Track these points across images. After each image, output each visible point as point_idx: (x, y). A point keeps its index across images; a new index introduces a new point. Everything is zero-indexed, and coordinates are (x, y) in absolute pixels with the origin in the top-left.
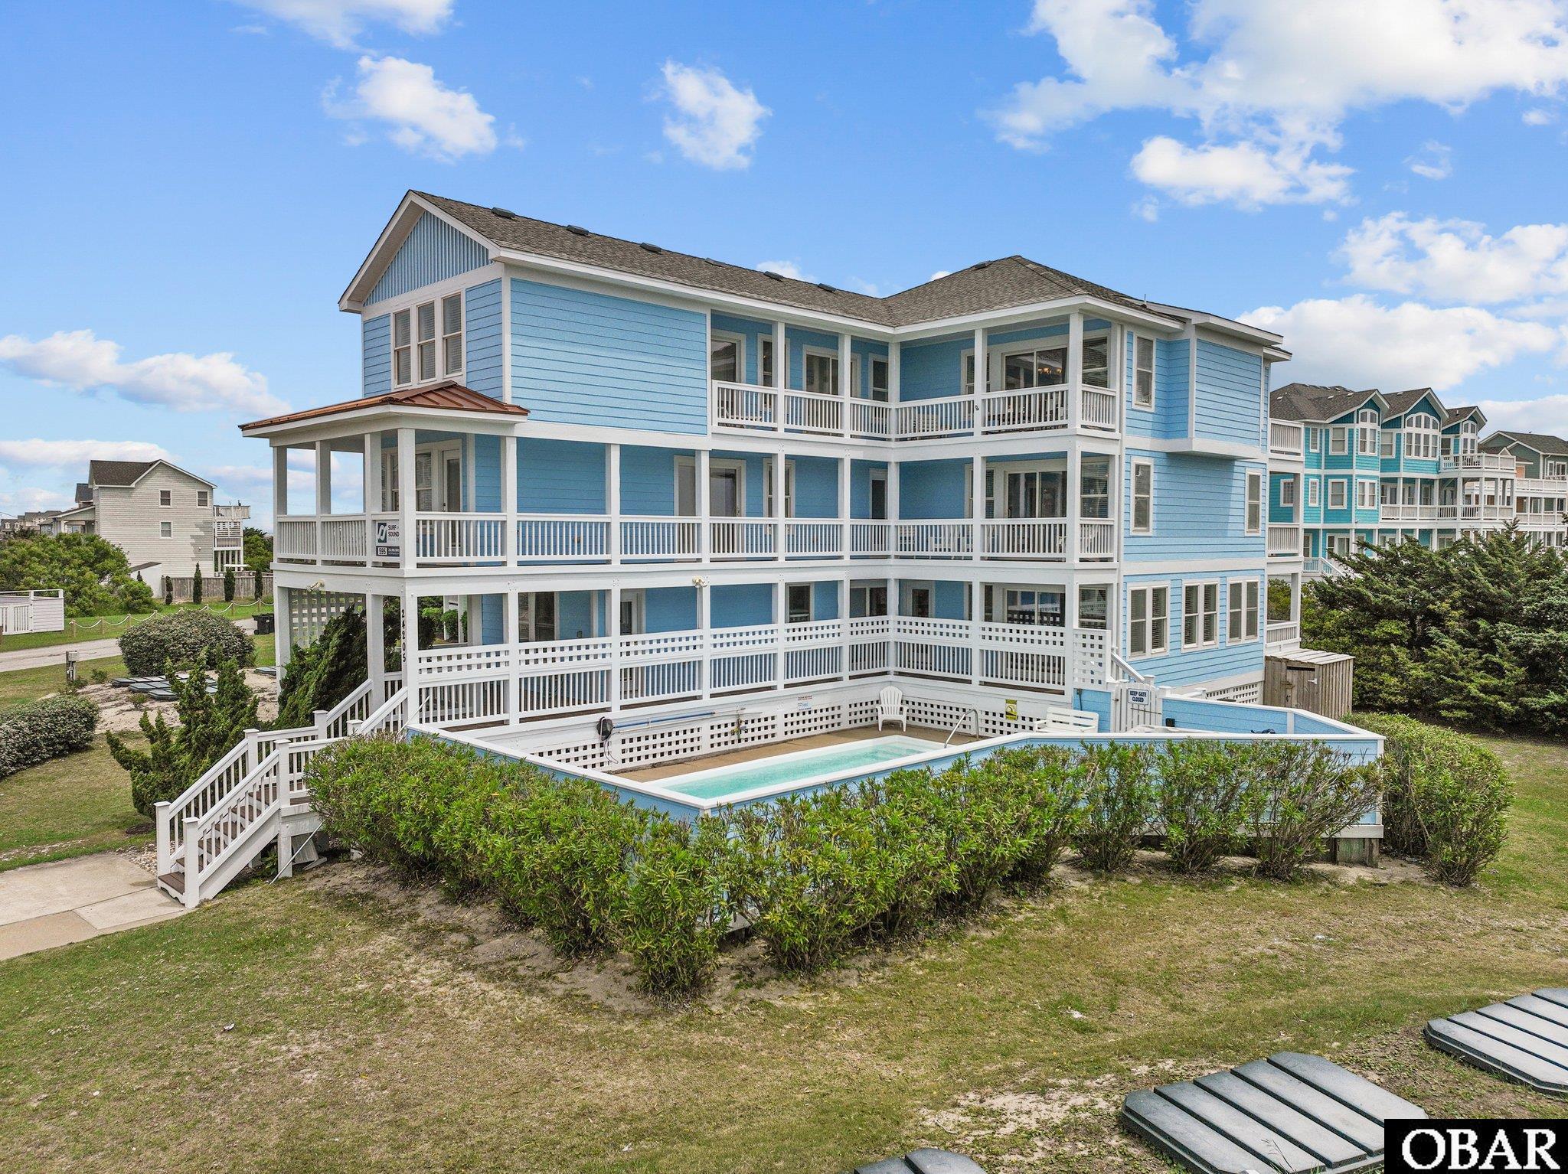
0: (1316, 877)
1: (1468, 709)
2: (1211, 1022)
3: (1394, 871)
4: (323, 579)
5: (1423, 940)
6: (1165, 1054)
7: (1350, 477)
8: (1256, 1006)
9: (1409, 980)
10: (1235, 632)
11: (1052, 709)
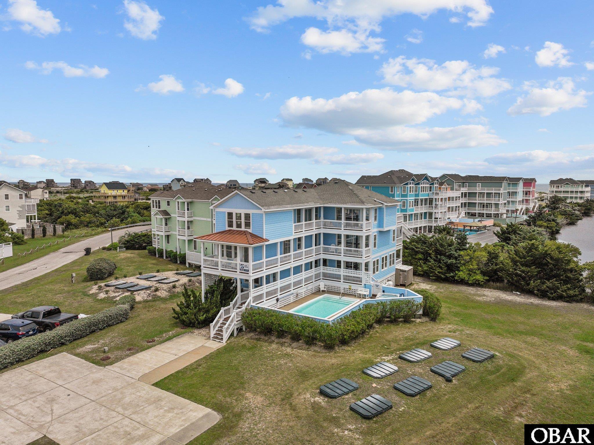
0: (413, 321)
1: (436, 277)
2: (404, 346)
3: (425, 319)
4: (221, 273)
5: (429, 331)
6: (400, 350)
7: (407, 200)
8: (409, 343)
9: (428, 338)
10: (390, 265)
11: (359, 288)
